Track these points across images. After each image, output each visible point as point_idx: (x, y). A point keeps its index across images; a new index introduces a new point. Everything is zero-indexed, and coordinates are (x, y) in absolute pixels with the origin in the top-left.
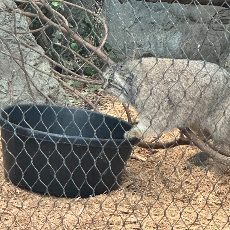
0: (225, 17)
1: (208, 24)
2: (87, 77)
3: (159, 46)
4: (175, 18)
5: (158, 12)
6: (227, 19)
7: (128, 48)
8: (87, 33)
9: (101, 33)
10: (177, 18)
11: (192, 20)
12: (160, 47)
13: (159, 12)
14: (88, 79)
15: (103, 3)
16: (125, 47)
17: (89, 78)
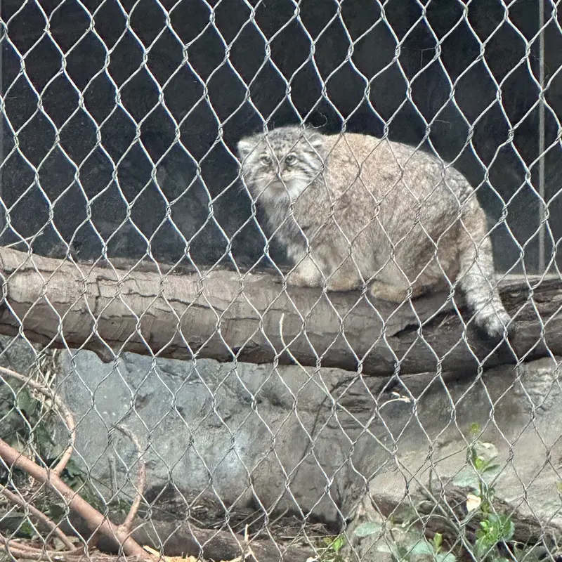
0: (358, 395)
1: (313, 411)
2: (19, 542)
3: (194, 465)
4: (234, 397)
5: (190, 383)
6: (360, 401)
7: (118, 470)
8: (17, 434)
9: (52, 433)
10: (239, 397)
11: (276, 401)
12: (197, 469)
13: (194, 381)
14: (21, 545)
15: (56, 359)
16: (110, 466)
17: (23, 543)
